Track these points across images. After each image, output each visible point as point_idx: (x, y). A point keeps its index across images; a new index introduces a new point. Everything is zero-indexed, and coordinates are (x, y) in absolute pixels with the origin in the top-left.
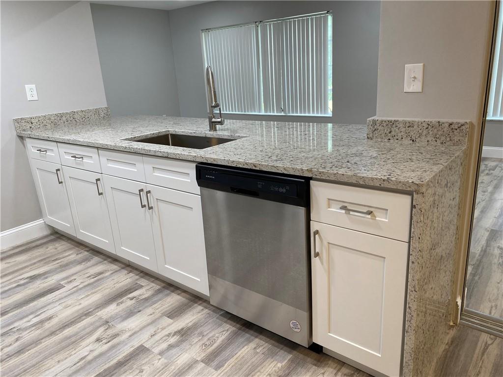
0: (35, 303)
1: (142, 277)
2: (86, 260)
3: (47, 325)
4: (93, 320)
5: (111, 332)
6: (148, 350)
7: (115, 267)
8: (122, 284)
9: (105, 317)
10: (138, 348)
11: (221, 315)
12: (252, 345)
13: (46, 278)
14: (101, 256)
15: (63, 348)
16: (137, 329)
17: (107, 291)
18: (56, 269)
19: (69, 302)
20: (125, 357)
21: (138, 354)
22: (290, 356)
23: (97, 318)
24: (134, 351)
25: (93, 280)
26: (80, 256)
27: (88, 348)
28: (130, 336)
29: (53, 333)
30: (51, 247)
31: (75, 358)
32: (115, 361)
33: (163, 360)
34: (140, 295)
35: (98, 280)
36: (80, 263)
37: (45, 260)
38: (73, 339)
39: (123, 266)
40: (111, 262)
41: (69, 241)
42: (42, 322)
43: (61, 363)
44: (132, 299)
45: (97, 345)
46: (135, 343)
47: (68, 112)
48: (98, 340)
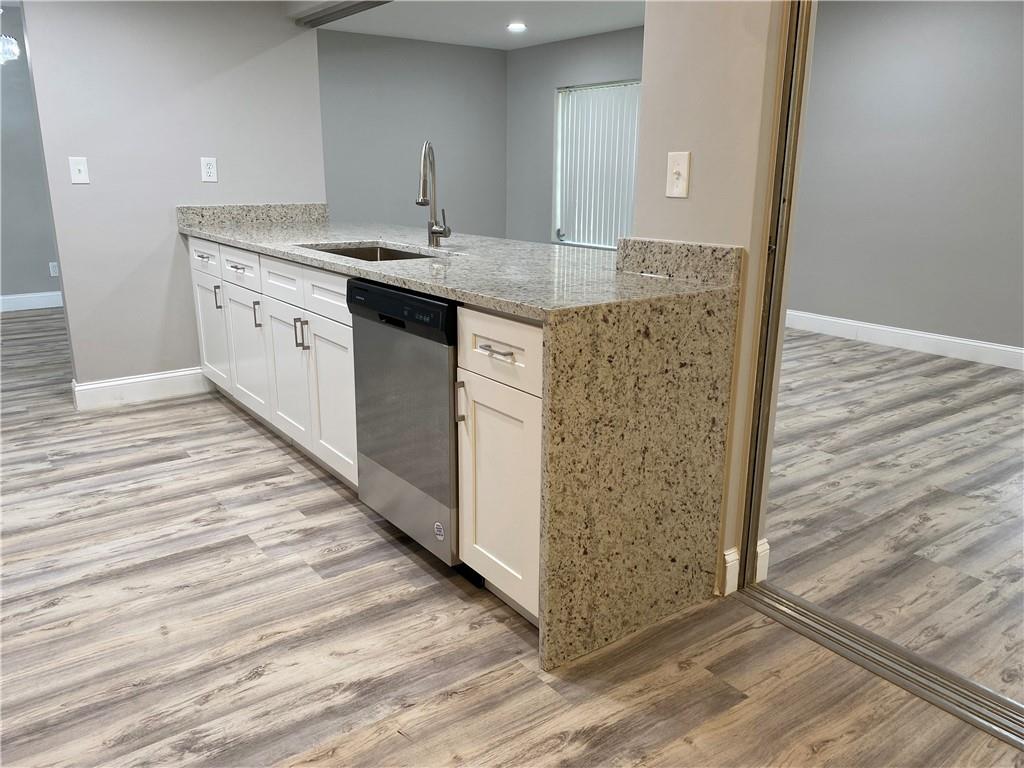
0: (143, 468)
1: (300, 462)
2: (238, 430)
3: (143, 495)
4: (205, 499)
5: (217, 515)
6: (252, 542)
7: (271, 444)
8: (269, 465)
9: (219, 499)
10: (240, 537)
11: (377, 523)
12: (393, 562)
13: (173, 443)
14: (261, 429)
15: (149, 521)
16: (252, 518)
17: (241, 471)
18: (191, 435)
19: (184, 475)
20: (217, 544)
21: (235, 544)
22: (435, 583)
23: (209, 497)
24: (232, 540)
25: (231, 455)
26: (232, 424)
27: (178, 527)
28: (239, 524)
29: (146, 504)
30: (199, 409)
31: (157, 533)
32: (203, 545)
33: (263, 556)
34: (282, 482)
35: (239, 456)
36: (226, 432)
37: (182, 423)
38: (166, 514)
39: (282, 444)
40: (268, 438)
41: (229, 405)
42: (139, 490)
43: (138, 535)
44: (267, 485)
45: (190, 526)
46: (240, 532)
47: (261, 205)
48: (196, 521)
